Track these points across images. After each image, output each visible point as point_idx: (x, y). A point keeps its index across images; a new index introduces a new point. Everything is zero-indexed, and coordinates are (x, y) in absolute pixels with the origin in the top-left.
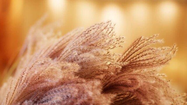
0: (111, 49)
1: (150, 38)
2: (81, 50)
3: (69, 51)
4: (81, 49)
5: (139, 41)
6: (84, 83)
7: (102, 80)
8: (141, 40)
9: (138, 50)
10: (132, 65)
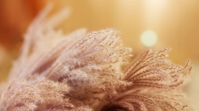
0: (113, 63)
1: (160, 52)
2: (74, 64)
3: (60, 64)
4: (74, 62)
5: (146, 55)
6: (72, 108)
7: (102, 100)
8: (148, 54)
9: (143, 67)
10: (139, 82)
